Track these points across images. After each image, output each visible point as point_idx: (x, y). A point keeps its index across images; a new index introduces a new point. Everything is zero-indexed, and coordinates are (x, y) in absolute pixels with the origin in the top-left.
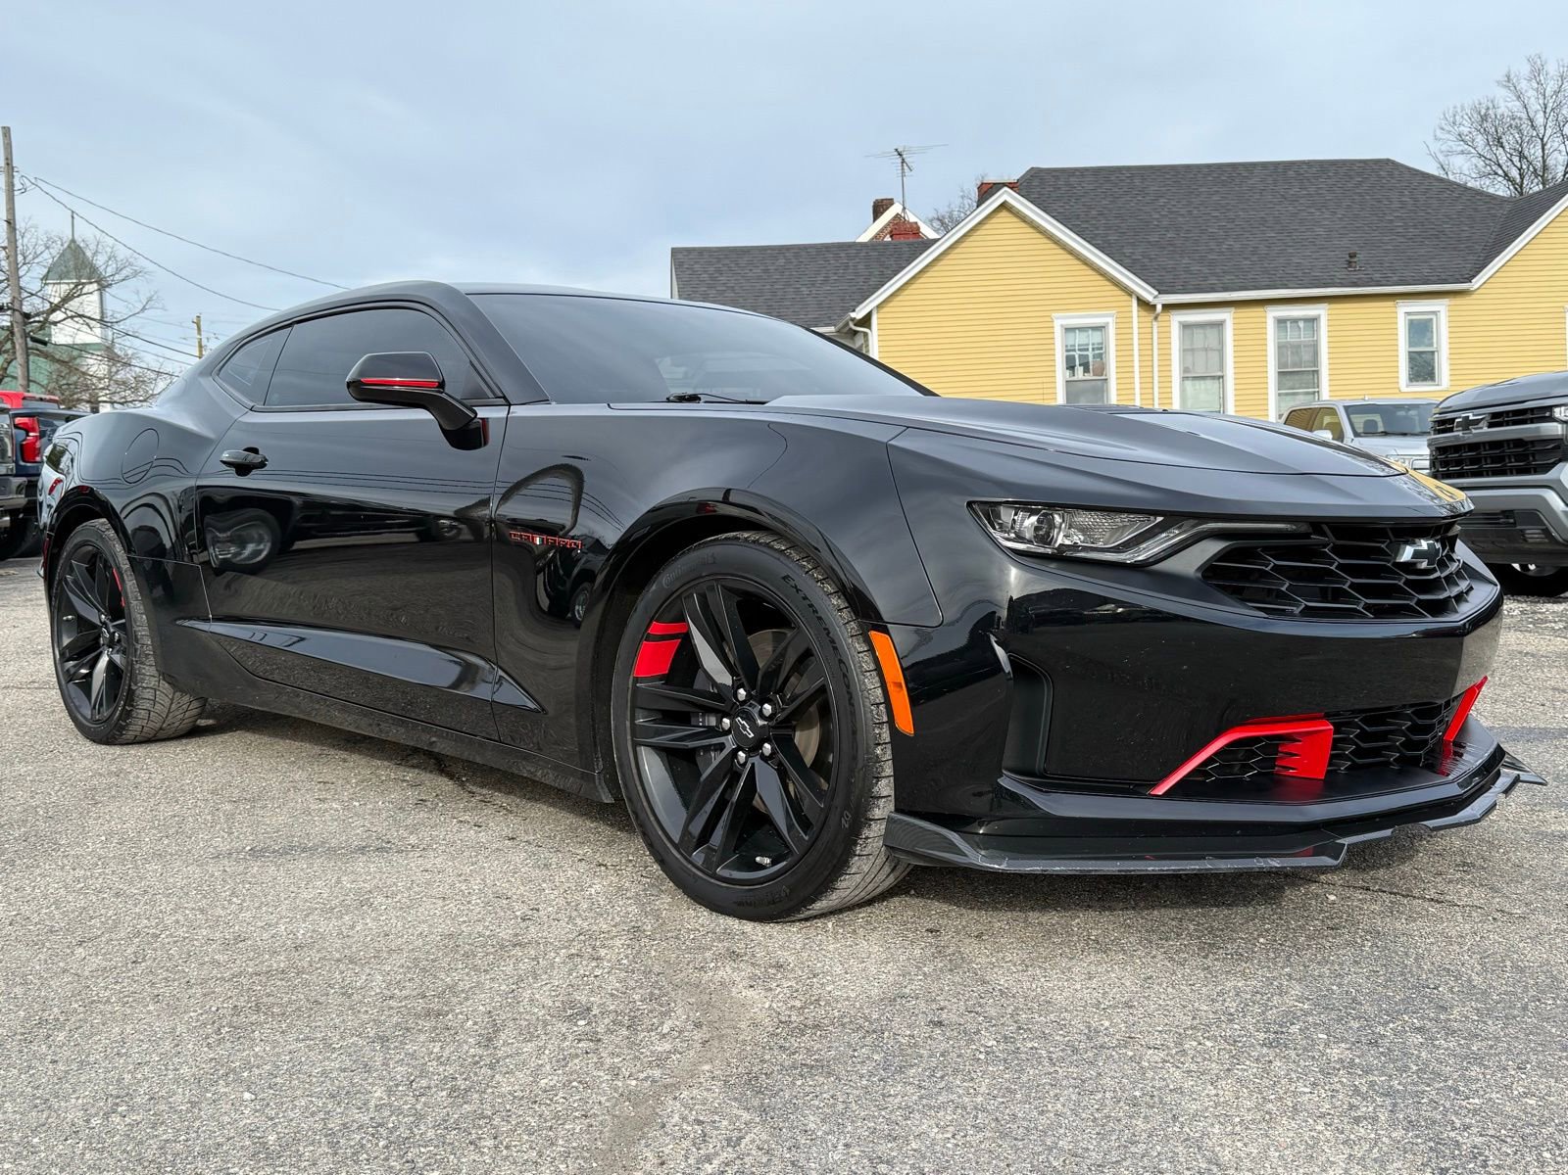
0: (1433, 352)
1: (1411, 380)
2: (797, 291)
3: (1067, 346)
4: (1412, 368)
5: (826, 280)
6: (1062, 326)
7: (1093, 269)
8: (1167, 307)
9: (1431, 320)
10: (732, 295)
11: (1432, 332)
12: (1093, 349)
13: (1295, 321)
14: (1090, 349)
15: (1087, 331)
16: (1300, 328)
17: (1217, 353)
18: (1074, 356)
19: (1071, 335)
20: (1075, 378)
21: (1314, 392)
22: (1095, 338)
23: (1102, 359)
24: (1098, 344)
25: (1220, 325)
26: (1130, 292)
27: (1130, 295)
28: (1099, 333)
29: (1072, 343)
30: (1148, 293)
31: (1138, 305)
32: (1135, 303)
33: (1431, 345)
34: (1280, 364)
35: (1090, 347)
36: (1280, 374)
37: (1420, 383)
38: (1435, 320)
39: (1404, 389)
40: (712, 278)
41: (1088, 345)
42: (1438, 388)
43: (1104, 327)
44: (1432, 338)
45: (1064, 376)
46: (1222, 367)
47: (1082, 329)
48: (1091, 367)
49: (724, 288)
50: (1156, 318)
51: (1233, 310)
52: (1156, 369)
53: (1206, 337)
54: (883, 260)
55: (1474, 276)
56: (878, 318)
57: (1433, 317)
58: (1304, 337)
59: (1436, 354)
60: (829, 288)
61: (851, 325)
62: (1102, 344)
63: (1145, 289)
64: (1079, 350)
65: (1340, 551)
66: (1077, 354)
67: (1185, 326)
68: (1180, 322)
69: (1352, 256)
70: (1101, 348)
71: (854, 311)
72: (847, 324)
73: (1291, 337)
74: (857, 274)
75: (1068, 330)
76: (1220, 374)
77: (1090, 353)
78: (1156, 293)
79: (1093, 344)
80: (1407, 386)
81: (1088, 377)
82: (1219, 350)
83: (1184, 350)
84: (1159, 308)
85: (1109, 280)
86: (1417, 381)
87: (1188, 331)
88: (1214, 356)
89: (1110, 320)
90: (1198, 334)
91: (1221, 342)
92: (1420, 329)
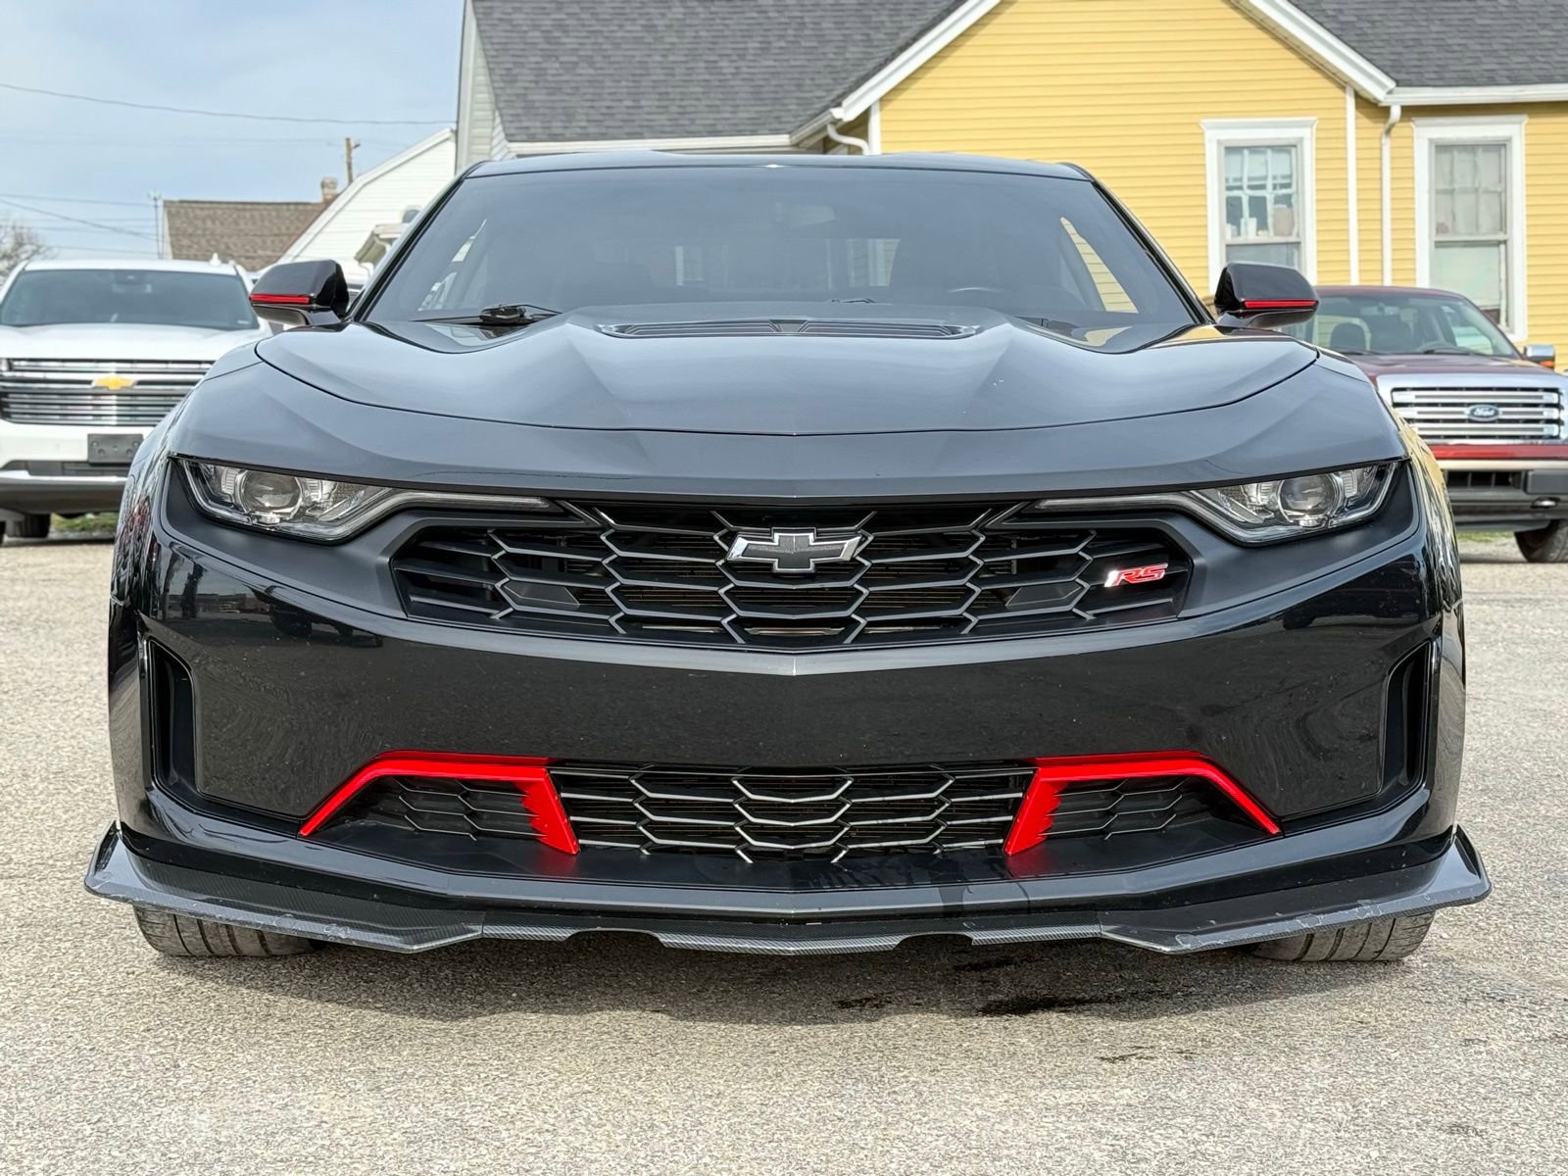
2: (712, 67)
3: (1227, 180)
5: (765, 49)
6: (1219, 142)
7: (1277, 38)
8: (1411, 112)
10: (592, 71)
12: (1275, 187)
14: (1270, 187)
15: (1264, 153)
17: (1496, 197)
18: (1239, 199)
19: (1235, 158)
20: (1240, 240)
22: (1277, 166)
23: (1290, 205)
24: (1284, 177)
25: (1500, 147)
26: (1341, 83)
27: (1343, 87)
28: (1284, 157)
29: (1238, 175)
30: (1377, 85)
31: (1358, 107)
32: (1351, 102)
35: (1270, 183)
40: (549, 40)
41: (1265, 178)
43: (1295, 146)
45: (1222, 234)
46: (1503, 224)
47: (1255, 149)
48: (1270, 220)
49: (574, 59)
50: (1388, 132)
51: (1525, 119)
52: (1386, 226)
53: (1475, 166)
54: (866, 13)
56: (882, 121)
60: (772, 63)
61: (832, 132)
62: (1290, 176)
63: (1370, 77)
64: (1251, 187)
65: (622, 539)
66: (1245, 195)
67: (1442, 148)
68: (1431, 141)
70: (1288, 186)
71: (839, 105)
72: (824, 128)
74: (822, 39)
75: (1232, 150)
76: (1501, 237)
77: (1269, 194)
78: (1391, 84)
79: (1275, 178)
81: (1264, 237)
82: (1500, 193)
83: (1438, 192)
84: (1396, 112)
85: (1304, 59)
87: (1445, 157)
88: (1488, 203)
89: (1306, 133)
90: (1462, 161)
91: (1503, 178)
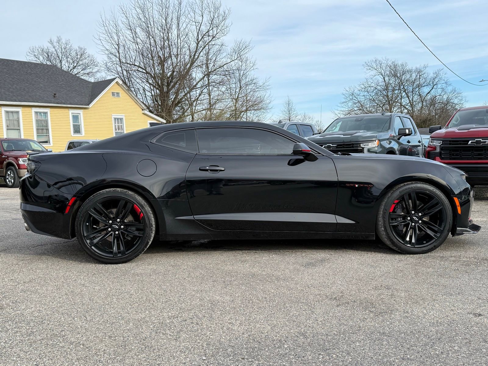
0: (79, 125)
1: (74, 133)
4: (74, 129)
8: (1, 105)
9: (78, 115)
11: (79, 119)
13: (40, 113)
16: (42, 115)
21: (47, 135)
25: (18, 112)
33: (79, 123)
34: (37, 126)
36: (37, 129)
37: (77, 134)
38: (79, 116)
39: (72, 135)
42: (81, 135)
44: (79, 121)
46: (19, 126)
51: (21, 108)
53: (13, 115)
55: (90, 104)
57: (79, 115)
58: (43, 118)
67: (7, 112)
68: (5, 110)
69: (55, 94)
73: (40, 118)
76: (19, 128)
80: (73, 134)
83: (7, 120)
87: (8, 114)
88: (16, 122)
90: (11, 114)
91: (18, 118)
92: (76, 118)
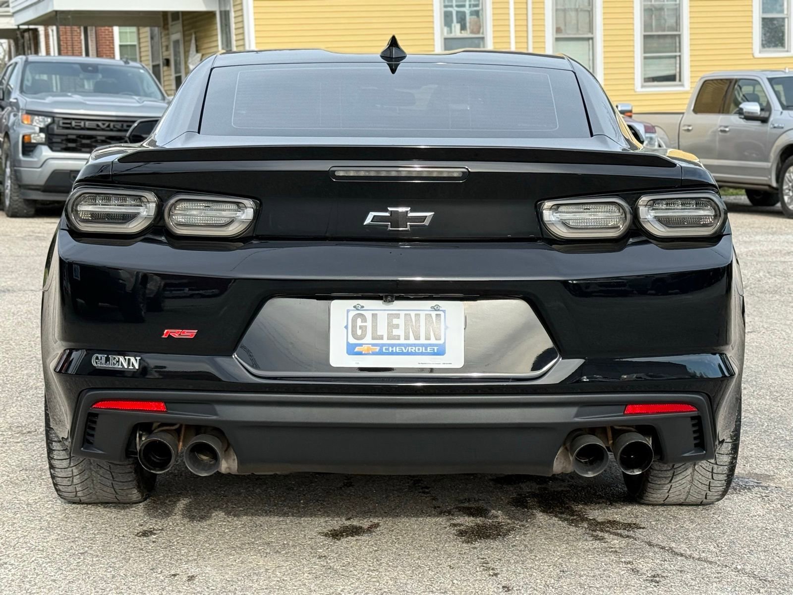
0: (783, 19)
1: (763, 46)
3: (444, 2)
4: (765, 34)
12: (470, 6)
14: (467, 6)
17: (587, 14)
18: (451, 12)
20: (452, 36)
21: (675, 57)
23: (479, 17)
24: (475, 1)
33: (782, 11)
34: (647, 26)
35: (467, 4)
36: (646, 37)
37: (772, 49)
39: (757, 55)
41: (465, 1)
44: (783, 4)
45: (442, 32)
46: (591, 29)
48: (468, 25)
52: (530, 28)
59: (786, 20)
64: (458, 6)
66: (454, 10)
70: (477, 5)
76: (590, 35)
77: (467, 10)
79: (470, 1)
80: (760, 52)
81: (464, 35)
82: (589, 11)
83: (557, 10)
86: (769, 47)
88: (583, 17)
91: (591, 2)
